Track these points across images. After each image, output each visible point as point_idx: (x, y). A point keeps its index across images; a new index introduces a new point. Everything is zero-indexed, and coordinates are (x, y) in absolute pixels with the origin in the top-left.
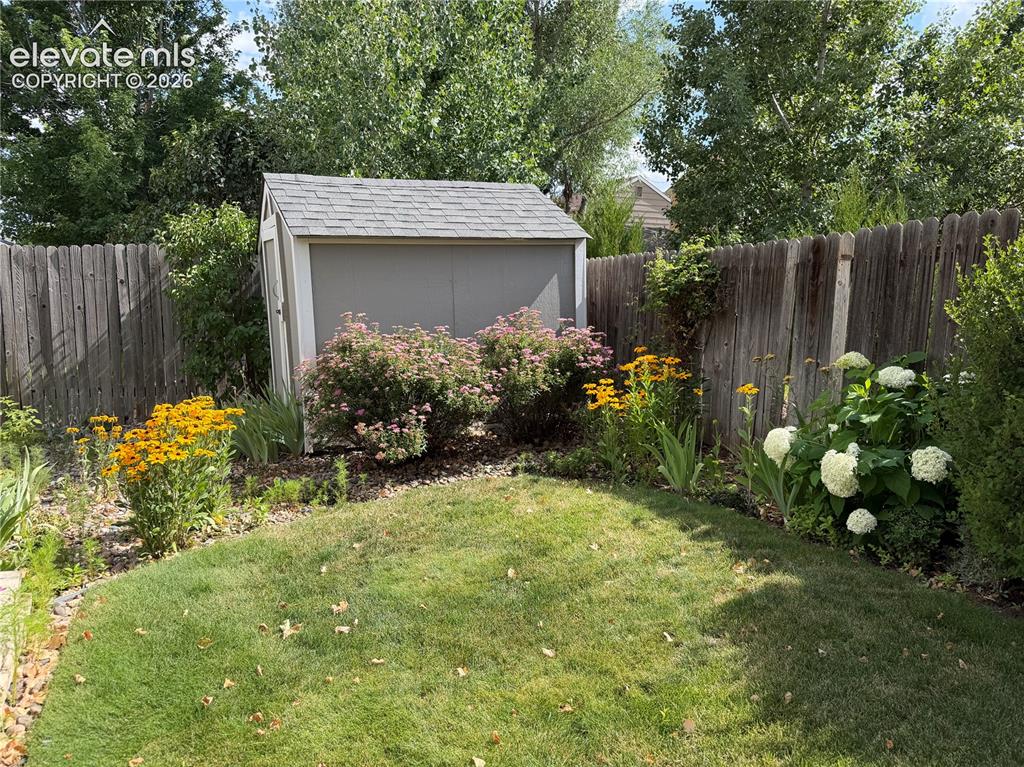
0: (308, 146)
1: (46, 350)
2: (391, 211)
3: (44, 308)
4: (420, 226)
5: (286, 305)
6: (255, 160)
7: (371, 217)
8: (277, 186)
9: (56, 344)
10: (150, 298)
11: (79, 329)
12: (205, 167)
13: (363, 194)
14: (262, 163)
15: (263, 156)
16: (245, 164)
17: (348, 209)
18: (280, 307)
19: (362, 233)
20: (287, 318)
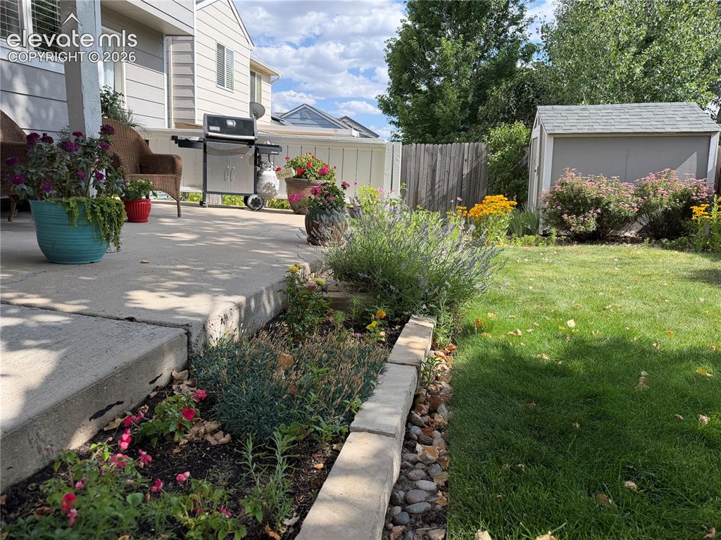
0: (562, 89)
1: (432, 189)
2: (598, 121)
3: (434, 171)
4: (613, 127)
5: (539, 168)
6: (533, 99)
7: (586, 124)
8: (543, 112)
9: (437, 186)
10: (476, 168)
11: (446, 181)
12: (508, 105)
13: (585, 113)
14: (536, 100)
15: (537, 97)
16: (527, 102)
17: (575, 121)
18: (536, 169)
19: (581, 131)
20: (539, 174)
